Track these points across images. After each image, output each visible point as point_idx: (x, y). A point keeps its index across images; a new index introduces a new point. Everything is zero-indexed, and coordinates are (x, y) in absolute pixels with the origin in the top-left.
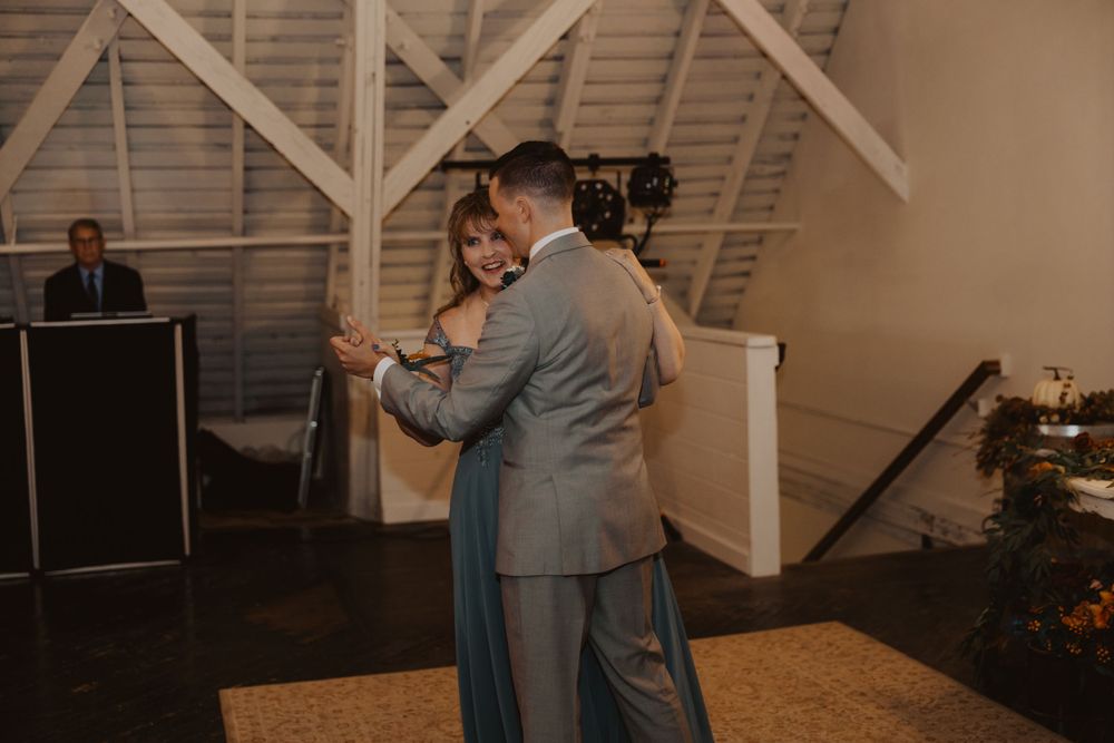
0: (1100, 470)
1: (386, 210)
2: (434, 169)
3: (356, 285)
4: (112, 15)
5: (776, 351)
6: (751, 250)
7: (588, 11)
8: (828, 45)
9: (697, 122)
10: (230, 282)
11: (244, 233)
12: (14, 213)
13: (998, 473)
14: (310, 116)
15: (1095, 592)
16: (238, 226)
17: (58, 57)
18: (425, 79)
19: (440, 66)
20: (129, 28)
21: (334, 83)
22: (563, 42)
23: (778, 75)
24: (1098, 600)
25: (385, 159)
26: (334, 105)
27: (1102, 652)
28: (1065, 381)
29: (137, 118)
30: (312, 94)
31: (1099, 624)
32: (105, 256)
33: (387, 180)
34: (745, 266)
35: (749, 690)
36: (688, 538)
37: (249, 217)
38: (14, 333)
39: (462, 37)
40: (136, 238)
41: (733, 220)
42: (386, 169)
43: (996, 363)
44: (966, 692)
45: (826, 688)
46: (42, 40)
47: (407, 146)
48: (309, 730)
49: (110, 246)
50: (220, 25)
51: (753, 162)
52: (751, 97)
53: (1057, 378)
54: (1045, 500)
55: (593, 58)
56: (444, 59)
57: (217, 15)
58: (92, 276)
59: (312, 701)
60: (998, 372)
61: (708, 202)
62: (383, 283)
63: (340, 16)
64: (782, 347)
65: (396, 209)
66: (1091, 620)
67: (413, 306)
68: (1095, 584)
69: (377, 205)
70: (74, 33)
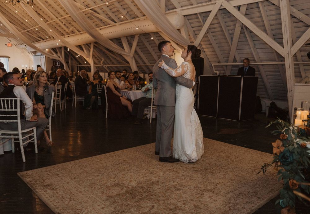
16: (277, 60)
33: (291, 49)
69: (290, 54)
70: (236, 24)
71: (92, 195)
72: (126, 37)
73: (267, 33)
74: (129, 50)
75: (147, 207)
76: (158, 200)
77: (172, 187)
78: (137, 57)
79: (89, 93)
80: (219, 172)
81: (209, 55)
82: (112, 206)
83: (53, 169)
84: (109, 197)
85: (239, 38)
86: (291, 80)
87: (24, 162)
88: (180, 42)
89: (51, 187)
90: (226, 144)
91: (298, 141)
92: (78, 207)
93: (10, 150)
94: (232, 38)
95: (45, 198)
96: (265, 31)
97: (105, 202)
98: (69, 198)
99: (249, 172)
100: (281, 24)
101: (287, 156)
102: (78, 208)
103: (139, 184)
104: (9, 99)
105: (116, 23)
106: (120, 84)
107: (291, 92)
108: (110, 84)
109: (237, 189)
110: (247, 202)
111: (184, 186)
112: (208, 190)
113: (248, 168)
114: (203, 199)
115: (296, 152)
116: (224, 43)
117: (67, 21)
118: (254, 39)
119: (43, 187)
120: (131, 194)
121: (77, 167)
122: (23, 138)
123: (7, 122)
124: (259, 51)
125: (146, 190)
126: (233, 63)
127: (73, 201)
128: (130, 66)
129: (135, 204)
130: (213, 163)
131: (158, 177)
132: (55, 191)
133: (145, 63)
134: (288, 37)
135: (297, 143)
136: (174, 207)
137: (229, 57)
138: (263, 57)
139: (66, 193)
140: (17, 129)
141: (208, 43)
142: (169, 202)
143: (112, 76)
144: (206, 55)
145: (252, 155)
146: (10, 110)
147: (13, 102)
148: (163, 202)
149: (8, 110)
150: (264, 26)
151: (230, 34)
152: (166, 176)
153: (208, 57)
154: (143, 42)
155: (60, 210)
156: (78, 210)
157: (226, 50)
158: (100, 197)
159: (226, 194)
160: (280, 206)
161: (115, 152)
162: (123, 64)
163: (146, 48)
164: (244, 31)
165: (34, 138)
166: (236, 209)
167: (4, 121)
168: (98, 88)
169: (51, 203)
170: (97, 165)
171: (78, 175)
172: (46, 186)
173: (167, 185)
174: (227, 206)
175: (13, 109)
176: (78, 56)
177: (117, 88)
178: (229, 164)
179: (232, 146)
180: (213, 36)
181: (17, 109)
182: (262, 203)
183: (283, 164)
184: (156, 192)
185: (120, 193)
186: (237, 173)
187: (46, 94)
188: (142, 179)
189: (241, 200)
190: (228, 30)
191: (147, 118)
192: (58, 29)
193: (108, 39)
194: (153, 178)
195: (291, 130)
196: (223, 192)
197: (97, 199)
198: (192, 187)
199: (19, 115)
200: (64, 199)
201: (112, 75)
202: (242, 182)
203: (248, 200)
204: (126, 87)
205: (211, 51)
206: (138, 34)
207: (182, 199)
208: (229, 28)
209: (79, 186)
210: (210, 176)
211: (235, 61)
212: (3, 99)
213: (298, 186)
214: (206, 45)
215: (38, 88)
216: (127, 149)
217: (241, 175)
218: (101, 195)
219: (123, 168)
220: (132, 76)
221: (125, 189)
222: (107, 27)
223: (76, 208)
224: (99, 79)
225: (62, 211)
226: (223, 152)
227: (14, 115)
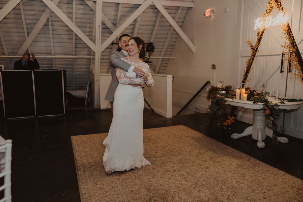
0: (231, 97)
1: (102, 51)
2: (110, 45)
3: (96, 65)
4: (49, 12)
5: (172, 77)
6: (167, 62)
7: (139, 16)
8: (181, 25)
9: (158, 38)
10: (72, 65)
11: (75, 56)
12: (31, 50)
13: (210, 100)
14: (88, 34)
15: (229, 118)
16: (74, 54)
17: (39, 20)
18: (109, 27)
19: (112, 25)
20: (53, 15)
21: (92, 28)
22: (134, 22)
23: (173, 30)
24: (229, 120)
25: (101, 42)
26: (92, 32)
27: (230, 129)
28: (222, 83)
29: (54, 32)
30: (88, 29)
31: (229, 124)
34: (166, 65)
35: (167, 136)
36: (155, 111)
37: (76, 53)
38: (31, 72)
39: (116, 20)
40: (54, 56)
41: (164, 56)
42: (101, 44)
43: (210, 81)
44: (205, 136)
45: (181, 136)
46: (35, 16)
47: (105, 40)
48: (87, 143)
50: (70, 15)
51: (168, 46)
52: (168, 34)
53: (221, 83)
54: (220, 102)
55: (140, 25)
56: (112, 24)
57: (70, 13)
59: (88, 138)
60: (210, 83)
61: (159, 53)
62: (101, 66)
63: (93, 15)
64: (173, 77)
65: (103, 52)
66: (228, 123)
67: (106, 70)
68: (229, 117)
69: (100, 50)
70: (42, 15)
85: (41, 30)
134: (100, 35)
137: (19, 49)
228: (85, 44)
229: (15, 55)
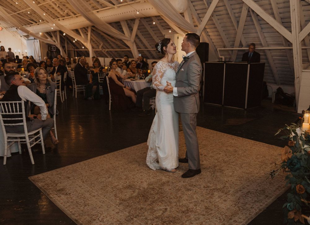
3: (294, 59)
17: (241, 12)
32: (255, 50)
33: (299, 34)
38: (224, 64)
49: (256, 48)
58: (251, 54)
69: (298, 40)
70: (242, 7)
71: (106, 199)
72: (126, 21)
73: (275, 18)
74: (130, 35)
75: (160, 210)
76: (170, 203)
77: (183, 187)
78: (137, 41)
79: (90, 83)
80: (228, 169)
81: (214, 39)
82: (127, 210)
83: (63, 171)
84: (123, 200)
85: (246, 22)
86: (298, 66)
87: (33, 165)
88: (183, 27)
89: (64, 191)
90: (233, 137)
91: (305, 148)
92: (93, 212)
93: (17, 151)
94: (238, 22)
95: (61, 204)
96: (272, 14)
97: (118, 206)
98: (84, 203)
99: (256, 168)
100: (289, 7)
101: (295, 163)
102: (93, 214)
103: (150, 185)
104: (13, 102)
105: (114, 5)
106: (122, 73)
107: (298, 79)
108: (112, 74)
109: (246, 188)
110: (255, 201)
111: (195, 186)
112: (217, 190)
113: (256, 163)
114: (213, 200)
115: (303, 159)
116: (230, 26)
117: (61, 3)
118: (261, 22)
119: (57, 192)
120: (143, 196)
121: (87, 168)
122: (30, 141)
123: (13, 126)
124: (266, 35)
125: (158, 191)
126: (239, 47)
127: (88, 207)
128: (131, 51)
129: (148, 207)
130: (221, 159)
131: (168, 177)
132: (68, 196)
133: (146, 48)
134: (297, 21)
135: (304, 150)
136: (186, 209)
137: (234, 42)
138: (270, 41)
139: (79, 197)
140: (23, 132)
141: (213, 26)
142: (181, 204)
143: (114, 66)
144: (211, 39)
145: (260, 148)
146: (15, 113)
147: (18, 105)
148: (174, 204)
149: (13, 113)
150: (271, 9)
151: (236, 17)
152: (176, 175)
153: (213, 41)
154: (144, 25)
155: (76, 216)
156: (93, 215)
157: (232, 34)
158: (113, 201)
159: (235, 193)
160: (287, 209)
161: (123, 150)
162: (124, 49)
163: (148, 31)
164: (250, 14)
165: (40, 140)
166: (245, 209)
167: (10, 124)
168: (99, 77)
169: (67, 210)
170: (107, 165)
171: (89, 177)
172: (59, 190)
173: (177, 185)
174: (236, 206)
175: (17, 112)
176: (75, 41)
177: (119, 79)
178: (237, 159)
179: (239, 138)
180: (218, 19)
181: (22, 112)
182: (269, 201)
183: (291, 170)
184: (167, 193)
185: (133, 196)
186: (245, 170)
187: (48, 92)
188: (152, 180)
189: (250, 199)
190: (234, 13)
191: (152, 108)
192: (51, 12)
193: (106, 23)
194: (163, 178)
195: (299, 136)
196: (232, 190)
197: (111, 203)
198: (202, 187)
199: (24, 118)
200: (79, 205)
201: (114, 64)
202: (250, 180)
203: (256, 199)
204: (129, 77)
205: (216, 35)
206: (138, 18)
207: (193, 201)
208: (235, 11)
209: (91, 189)
210: (218, 174)
211: (241, 45)
212: (7, 102)
213: (304, 191)
214: (211, 28)
215: (40, 85)
216: (135, 146)
217: (248, 172)
218: (114, 198)
219: (132, 168)
220: (135, 63)
221: (137, 191)
222: (105, 10)
223: (92, 214)
224: (99, 68)
225: (78, 217)
226: (230, 146)
227: (20, 119)
228: (278, 32)
229: (233, 47)
